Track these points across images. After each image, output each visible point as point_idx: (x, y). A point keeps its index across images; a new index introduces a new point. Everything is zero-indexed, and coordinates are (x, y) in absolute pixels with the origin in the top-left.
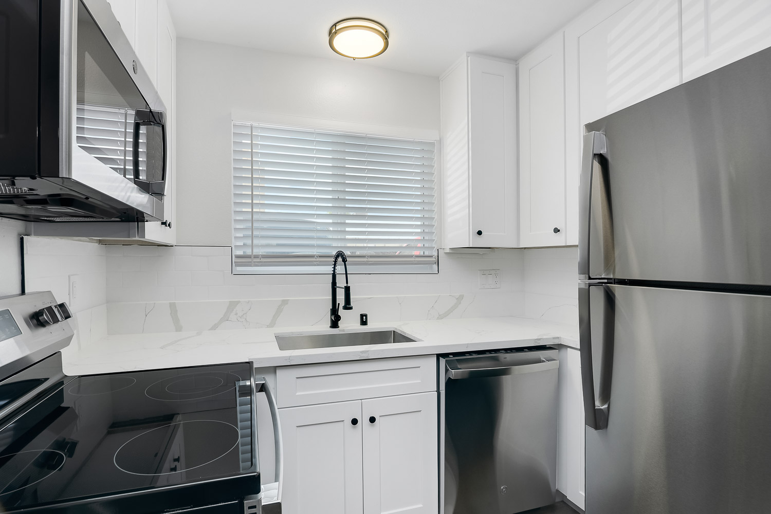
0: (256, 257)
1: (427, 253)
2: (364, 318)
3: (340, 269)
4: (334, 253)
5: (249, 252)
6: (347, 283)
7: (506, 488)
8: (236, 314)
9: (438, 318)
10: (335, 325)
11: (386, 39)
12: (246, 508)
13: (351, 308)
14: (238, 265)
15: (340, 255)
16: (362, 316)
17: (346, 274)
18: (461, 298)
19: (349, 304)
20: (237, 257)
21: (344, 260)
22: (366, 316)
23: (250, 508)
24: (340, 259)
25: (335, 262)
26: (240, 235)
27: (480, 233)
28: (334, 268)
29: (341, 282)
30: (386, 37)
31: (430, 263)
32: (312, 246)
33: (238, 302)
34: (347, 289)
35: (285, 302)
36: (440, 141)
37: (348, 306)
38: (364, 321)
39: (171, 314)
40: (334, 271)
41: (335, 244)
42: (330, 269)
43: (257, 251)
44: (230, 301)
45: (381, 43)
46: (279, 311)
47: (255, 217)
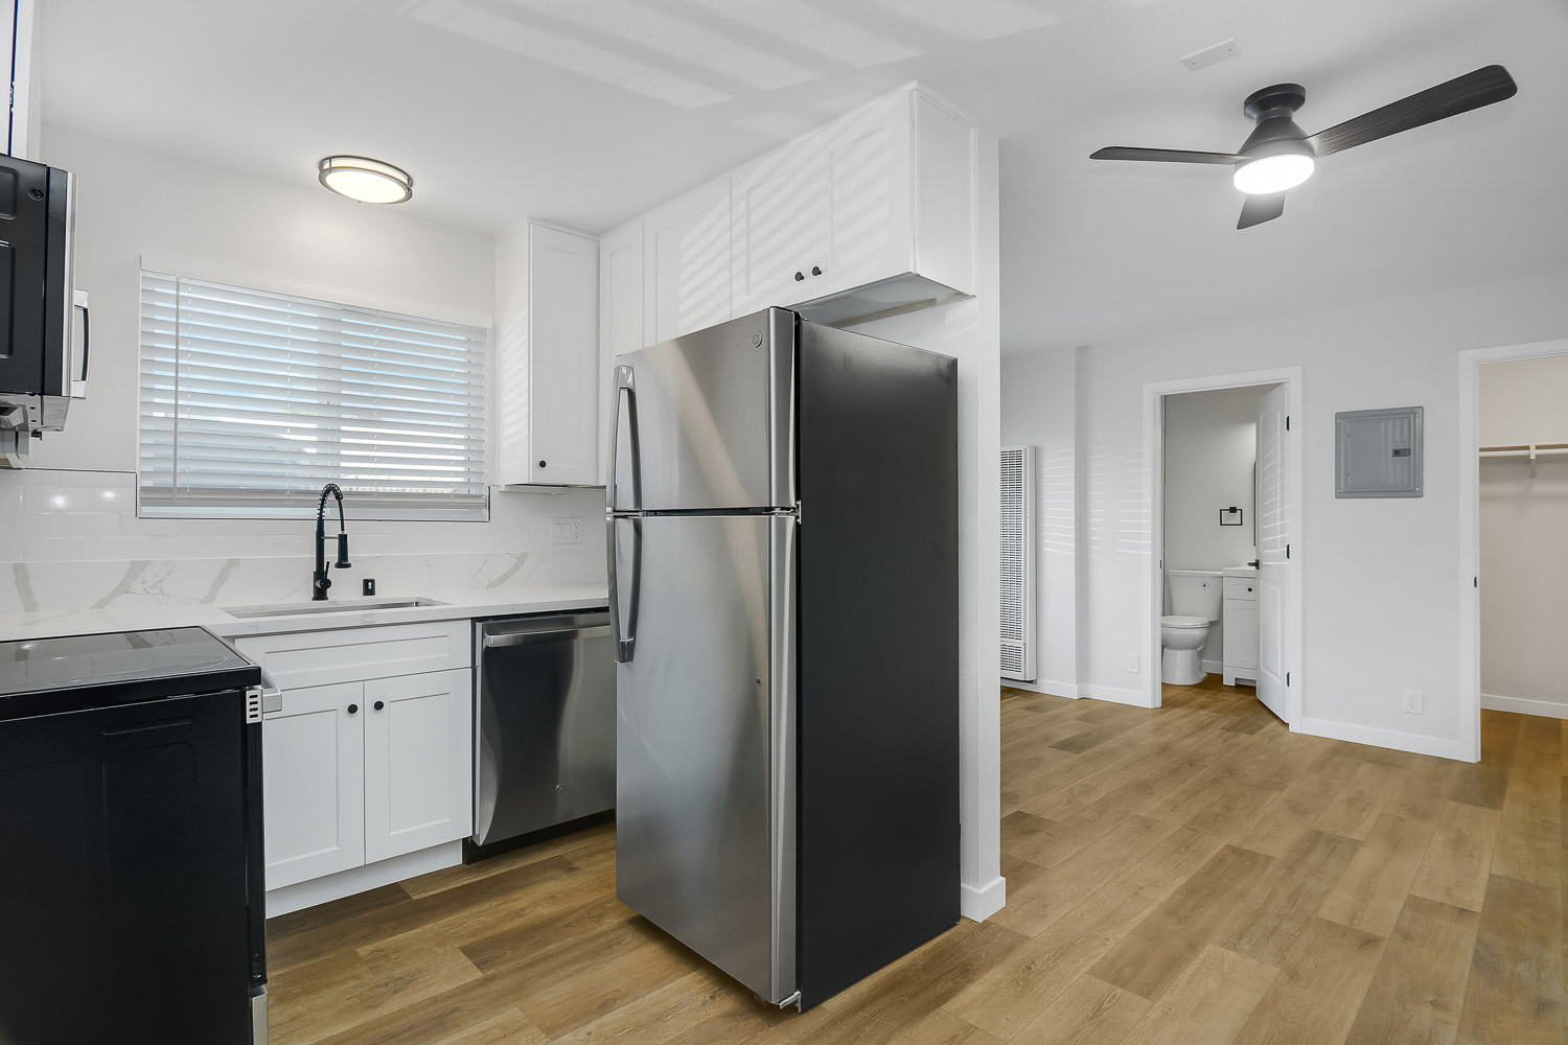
0: (182, 490)
1: (473, 492)
2: (370, 584)
3: (331, 512)
4: (321, 487)
5: (168, 481)
6: (343, 529)
7: (563, 786)
8: (144, 582)
9: (488, 587)
10: (320, 594)
11: (409, 189)
12: (248, 697)
13: (349, 566)
14: (146, 502)
15: (331, 489)
16: (366, 582)
17: (342, 520)
18: (522, 558)
19: (346, 559)
20: (145, 489)
21: (339, 497)
22: (373, 581)
23: (251, 697)
24: (331, 497)
25: (323, 500)
26: (149, 454)
27: (543, 464)
28: (321, 510)
29: (332, 530)
30: (408, 187)
31: (478, 507)
32: (282, 477)
33: (148, 563)
34: (343, 539)
35: (233, 563)
36: (495, 329)
37: (343, 562)
38: (369, 588)
39: (16, 582)
40: (320, 514)
41: (321, 474)
42: (314, 512)
43: (181, 482)
44: (132, 562)
45: (401, 193)
46: (222, 577)
47: (181, 427)
